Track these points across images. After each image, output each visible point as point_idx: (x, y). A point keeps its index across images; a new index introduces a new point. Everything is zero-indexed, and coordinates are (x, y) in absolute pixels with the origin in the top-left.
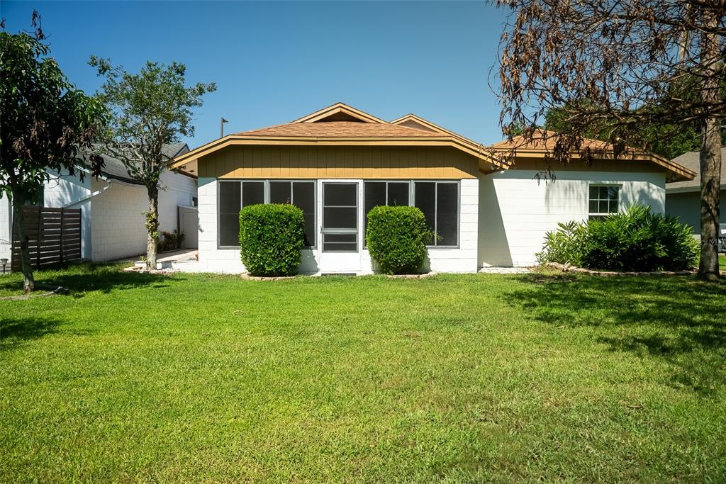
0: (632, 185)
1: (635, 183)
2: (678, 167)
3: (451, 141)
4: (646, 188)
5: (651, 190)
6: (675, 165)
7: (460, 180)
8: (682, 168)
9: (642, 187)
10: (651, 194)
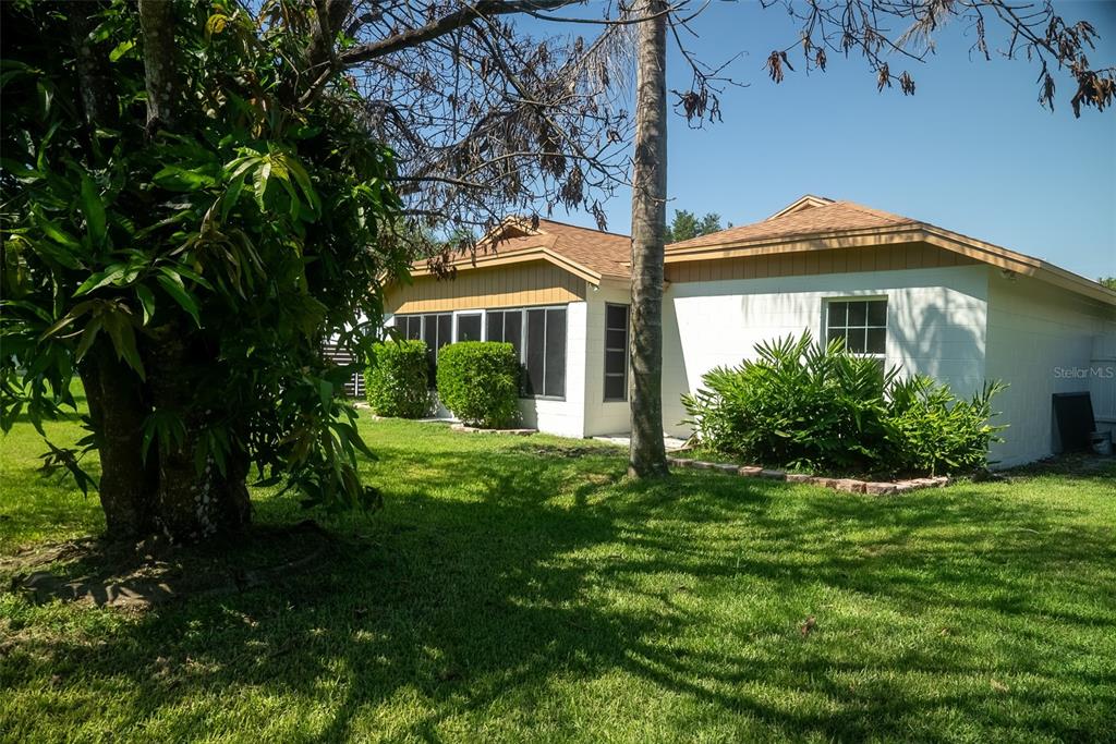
0: (908, 294)
1: (915, 291)
2: (988, 248)
3: (542, 252)
4: (940, 303)
5: (951, 306)
6: (980, 245)
7: (567, 304)
8: (999, 252)
9: (931, 302)
10: (952, 315)
